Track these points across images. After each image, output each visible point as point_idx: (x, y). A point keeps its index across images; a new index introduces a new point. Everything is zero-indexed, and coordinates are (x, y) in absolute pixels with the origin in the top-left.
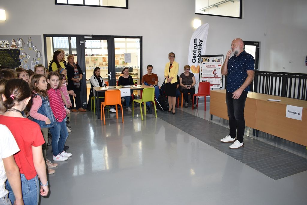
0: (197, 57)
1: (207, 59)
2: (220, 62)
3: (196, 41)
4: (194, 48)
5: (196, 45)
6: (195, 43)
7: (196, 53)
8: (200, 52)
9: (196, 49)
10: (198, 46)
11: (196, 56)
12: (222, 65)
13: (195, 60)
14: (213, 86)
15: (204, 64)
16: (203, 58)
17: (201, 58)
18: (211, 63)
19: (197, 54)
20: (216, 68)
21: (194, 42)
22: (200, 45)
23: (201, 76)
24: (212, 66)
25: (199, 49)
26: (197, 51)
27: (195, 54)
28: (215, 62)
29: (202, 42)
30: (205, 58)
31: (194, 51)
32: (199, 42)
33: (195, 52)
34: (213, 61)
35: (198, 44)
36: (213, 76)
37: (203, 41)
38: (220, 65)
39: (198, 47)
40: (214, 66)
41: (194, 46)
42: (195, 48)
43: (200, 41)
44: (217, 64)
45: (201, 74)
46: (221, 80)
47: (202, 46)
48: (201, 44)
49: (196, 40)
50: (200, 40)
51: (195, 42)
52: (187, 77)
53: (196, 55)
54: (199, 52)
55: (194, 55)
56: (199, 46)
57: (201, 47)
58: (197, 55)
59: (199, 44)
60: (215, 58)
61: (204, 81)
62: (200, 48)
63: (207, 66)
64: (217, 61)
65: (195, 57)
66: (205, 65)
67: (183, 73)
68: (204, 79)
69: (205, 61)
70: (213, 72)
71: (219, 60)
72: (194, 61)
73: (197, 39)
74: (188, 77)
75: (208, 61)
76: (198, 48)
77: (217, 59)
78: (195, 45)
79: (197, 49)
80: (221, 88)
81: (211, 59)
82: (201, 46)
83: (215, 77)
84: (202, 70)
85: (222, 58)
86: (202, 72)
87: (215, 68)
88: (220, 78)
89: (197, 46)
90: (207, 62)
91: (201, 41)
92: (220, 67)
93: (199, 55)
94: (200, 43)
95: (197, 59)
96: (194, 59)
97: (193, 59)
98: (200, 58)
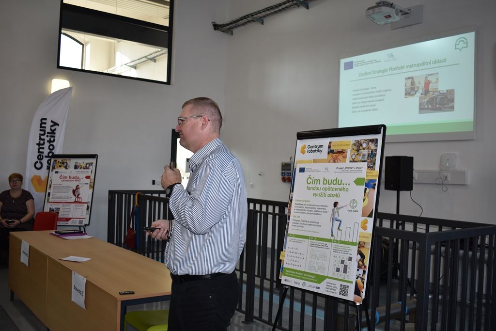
0: (46, 157)
1: (63, 163)
2: (89, 171)
3: (45, 123)
4: (40, 139)
5: (44, 131)
6: (42, 128)
7: (43, 148)
8: (51, 147)
9: (44, 140)
10: (48, 133)
11: (43, 156)
12: (92, 177)
13: (41, 163)
14: (71, 221)
15: (57, 172)
16: (55, 161)
17: (53, 160)
18: (71, 172)
19: (46, 151)
20: (81, 182)
21: (41, 124)
22: (53, 132)
23: (48, 199)
24: (71, 178)
25: (49, 141)
26: (47, 145)
27: (41, 150)
28: (79, 170)
29: (56, 127)
30: (60, 160)
31: (39, 144)
32: (51, 126)
33: (41, 146)
34: (76, 167)
35: (48, 130)
36: (73, 199)
37: (58, 125)
38: (88, 177)
39: (47, 136)
40: (77, 178)
41: (40, 134)
42: (42, 137)
43: (53, 124)
44: (82, 174)
45: (49, 194)
46: (88, 209)
47: (57, 135)
48: (55, 129)
49: (43, 121)
50: (52, 121)
51: (43, 125)
52: (13, 199)
53: (43, 152)
54: (49, 146)
55: (39, 152)
56: (49, 135)
57: (54, 137)
58: (46, 154)
59: (51, 129)
60: (81, 161)
61: (53, 211)
62: (52, 139)
63: (63, 178)
64: (84, 168)
65: (40, 158)
66: (59, 175)
67: (8, 191)
68: (54, 206)
69: (60, 166)
70: (74, 192)
71: (88, 166)
72: (38, 165)
73: (46, 119)
74: (17, 199)
75: (66, 167)
76: (48, 139)
77: (85, 163)
78: (42, 133)
79: (46, 141)
80: (86, 225)
81: (72, 162)
82: (55, 133)
83: (75, 202)
84: (50, 186)
85: (93, 161)
86: (51, 191)
87: (77, 183)
88: (86, 205)
89: (46, 134)
90: (62, 169)
91: (55, 124)
92: (88, 181)
93: (49, 153)
94: (53, 128)
95: (45, 161)
96: (39, 161)
97: (37, 162)
98: (50, 160)
